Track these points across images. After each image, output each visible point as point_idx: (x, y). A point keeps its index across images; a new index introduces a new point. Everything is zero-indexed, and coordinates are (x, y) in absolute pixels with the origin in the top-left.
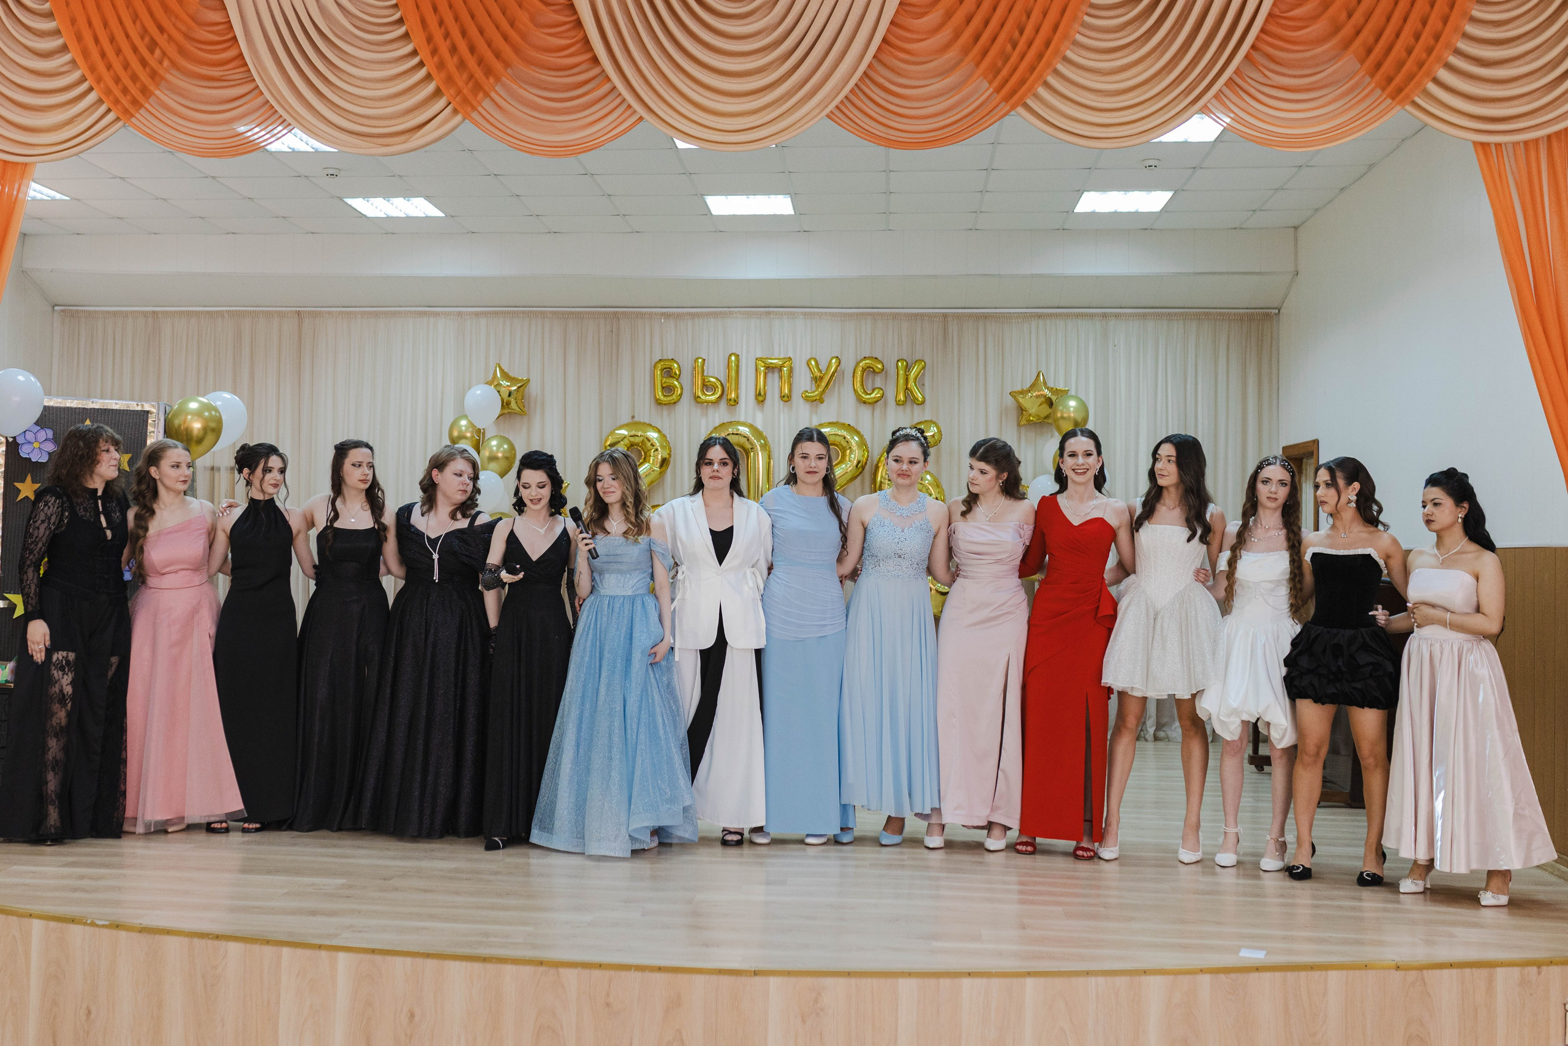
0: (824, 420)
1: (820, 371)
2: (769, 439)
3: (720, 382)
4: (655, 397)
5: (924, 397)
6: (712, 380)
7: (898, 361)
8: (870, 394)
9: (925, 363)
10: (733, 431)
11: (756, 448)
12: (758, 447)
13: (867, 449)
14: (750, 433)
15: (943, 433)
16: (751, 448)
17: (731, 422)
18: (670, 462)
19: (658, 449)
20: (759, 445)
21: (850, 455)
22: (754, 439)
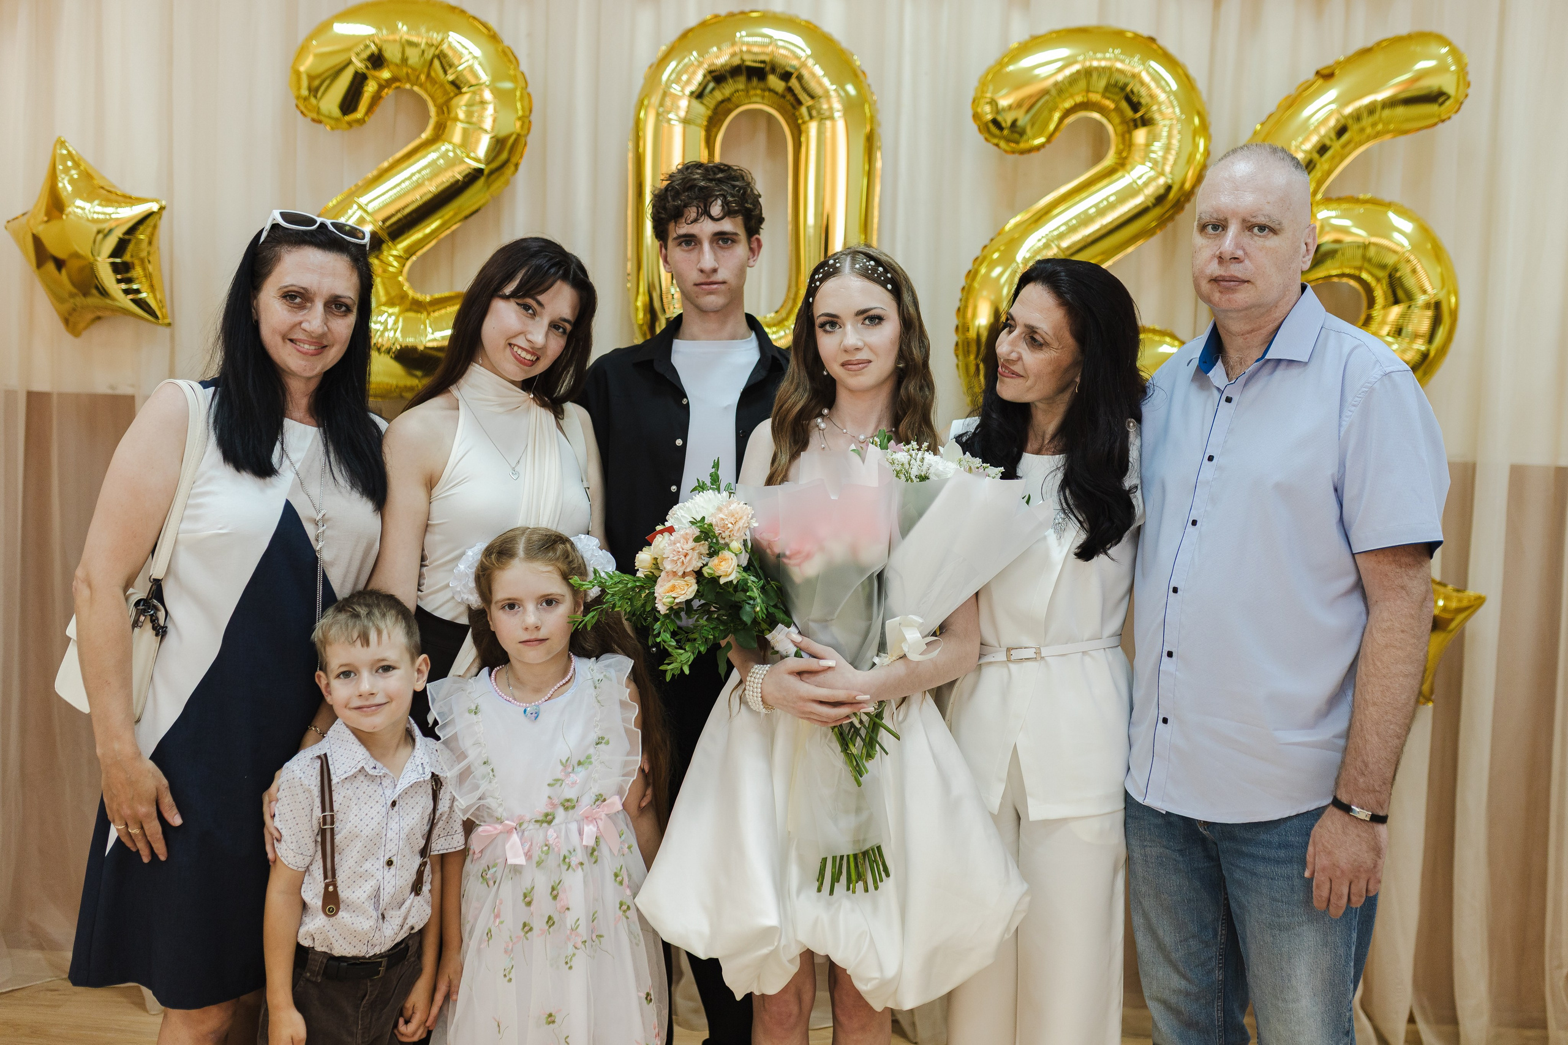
10: (748, 44)
11: (831, 108)
12: (837, 105)
13: (1205, 128)
14: (809, 52)
15: (1471, 77)
16: (809, 109)
17: (742, 13)
18: (525, 145)
19: (481, 96)
20: (839, 95)
21: (1148, 145)
22: (824, 76)
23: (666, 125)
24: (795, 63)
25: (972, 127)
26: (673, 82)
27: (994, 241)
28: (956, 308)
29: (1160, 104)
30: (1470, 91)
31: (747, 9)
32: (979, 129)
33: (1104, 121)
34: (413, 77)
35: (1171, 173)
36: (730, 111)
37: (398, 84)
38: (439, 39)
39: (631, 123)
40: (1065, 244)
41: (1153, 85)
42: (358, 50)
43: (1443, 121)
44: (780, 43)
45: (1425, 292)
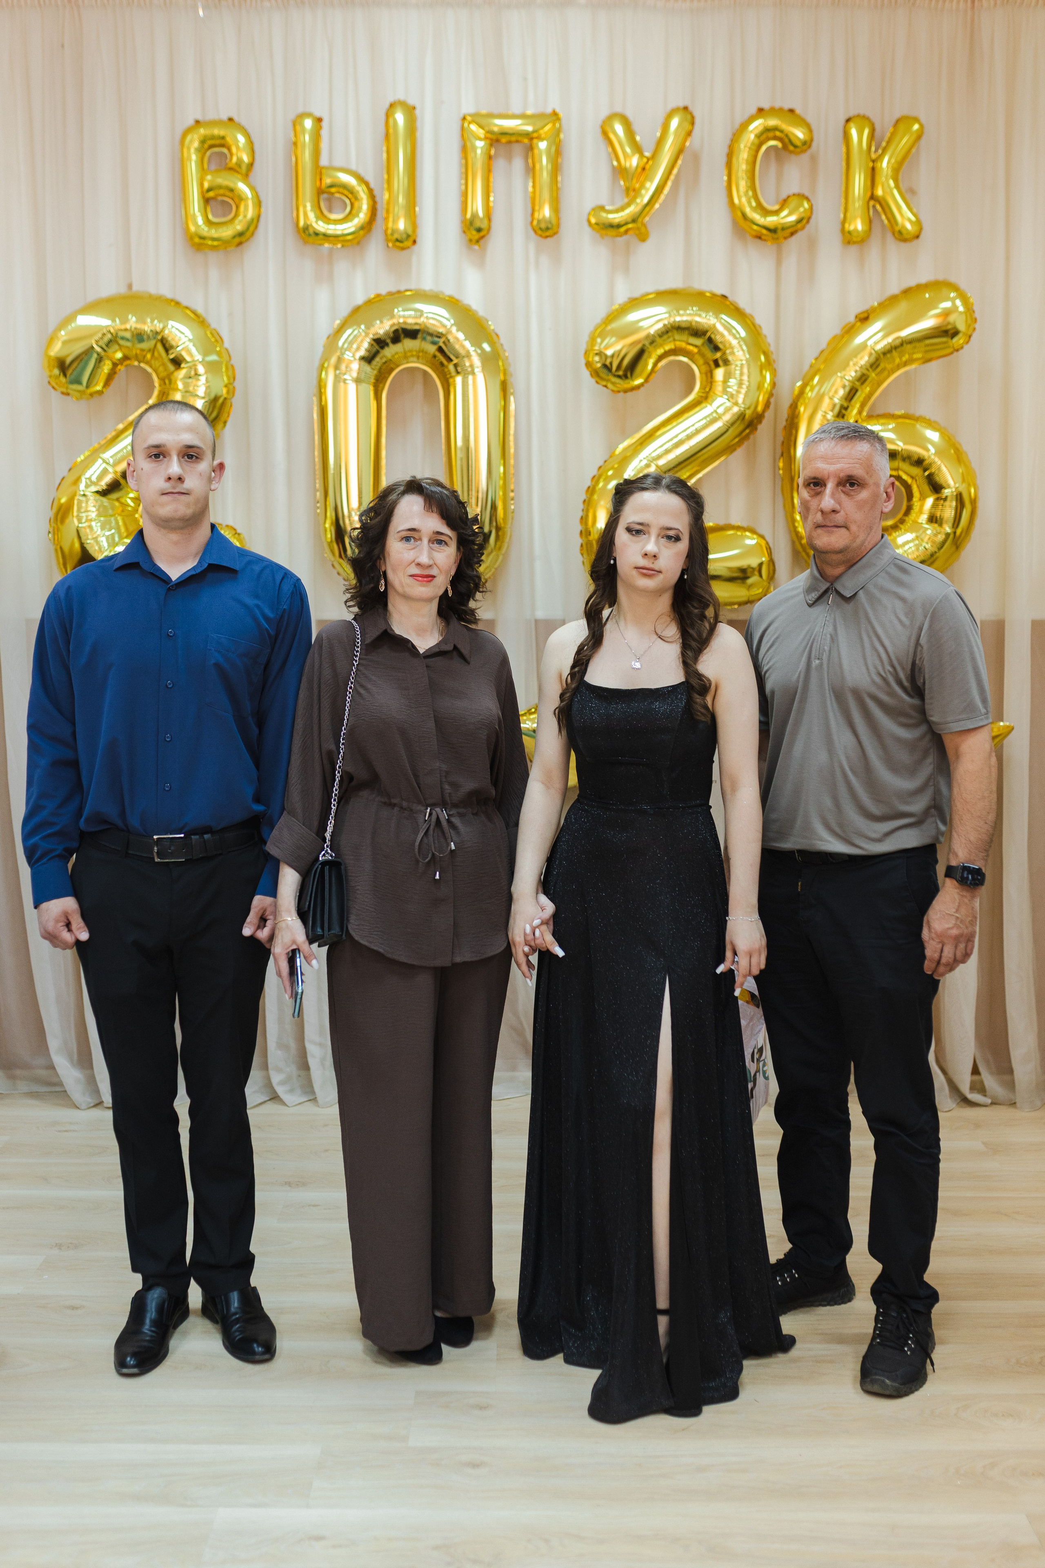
0: (649, 286)
1: (638, 148)
2: (503, 340)
3: (367, 184)
4: (186, 229)
5: (919, 223)
6: (346, 178)
7: (848, 121)
8: (776, 213)
9: (922, 126)
10: (404, 317)
11: (472, 366)
12: (476, 361)
13: (770, 364)
14: (452, 321)
15: (977, 315)
16: (456, 366)
17: (399, 292)
18: (231, 406)
19: (196, 370)
20: (479, 355)
21: (725, 381)
22: (465, 340)
23: (342, 384)
24: (441, 330)
25: (586, 373)
26: (346, 350)
27: (607, 462)
28: (579, 517)
29: (732, 348)
30: (977, 326)
31: (402, 288)
32: (591, 375)
33: (691, 363)
34: (140, 358)
35: (743, 403)
36: (392, 370)
37: (128, 362)
38: (161, 326)
39: (315, 382)
40: (662, 462)
41: (726, 333)
42: (97, 338)
43: (957, 350)
44: (430, 315)
45: (949, 487)
